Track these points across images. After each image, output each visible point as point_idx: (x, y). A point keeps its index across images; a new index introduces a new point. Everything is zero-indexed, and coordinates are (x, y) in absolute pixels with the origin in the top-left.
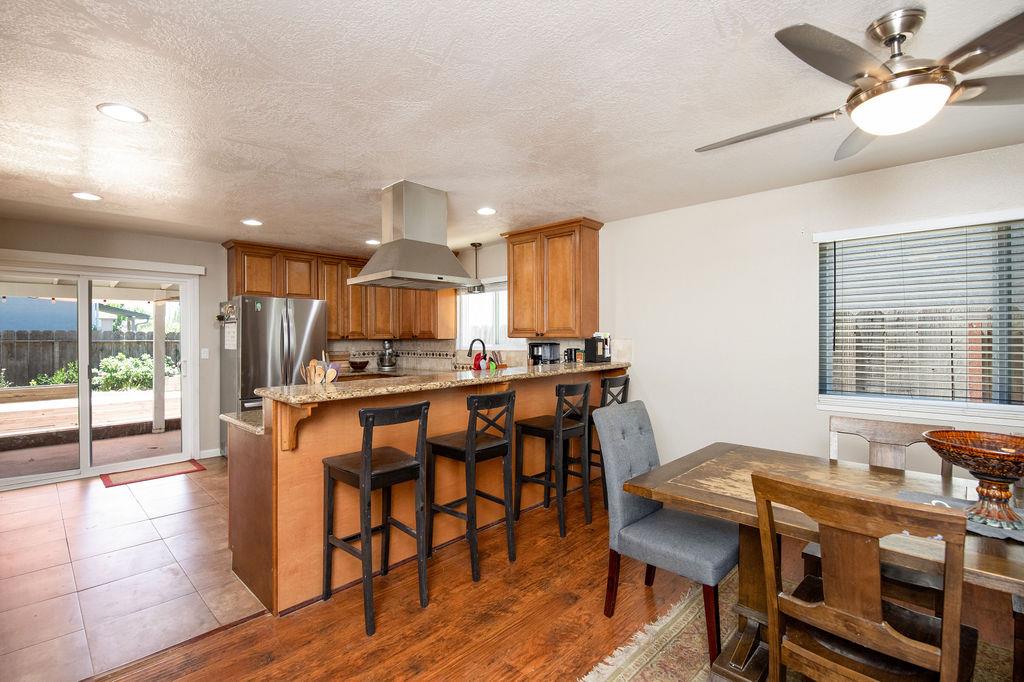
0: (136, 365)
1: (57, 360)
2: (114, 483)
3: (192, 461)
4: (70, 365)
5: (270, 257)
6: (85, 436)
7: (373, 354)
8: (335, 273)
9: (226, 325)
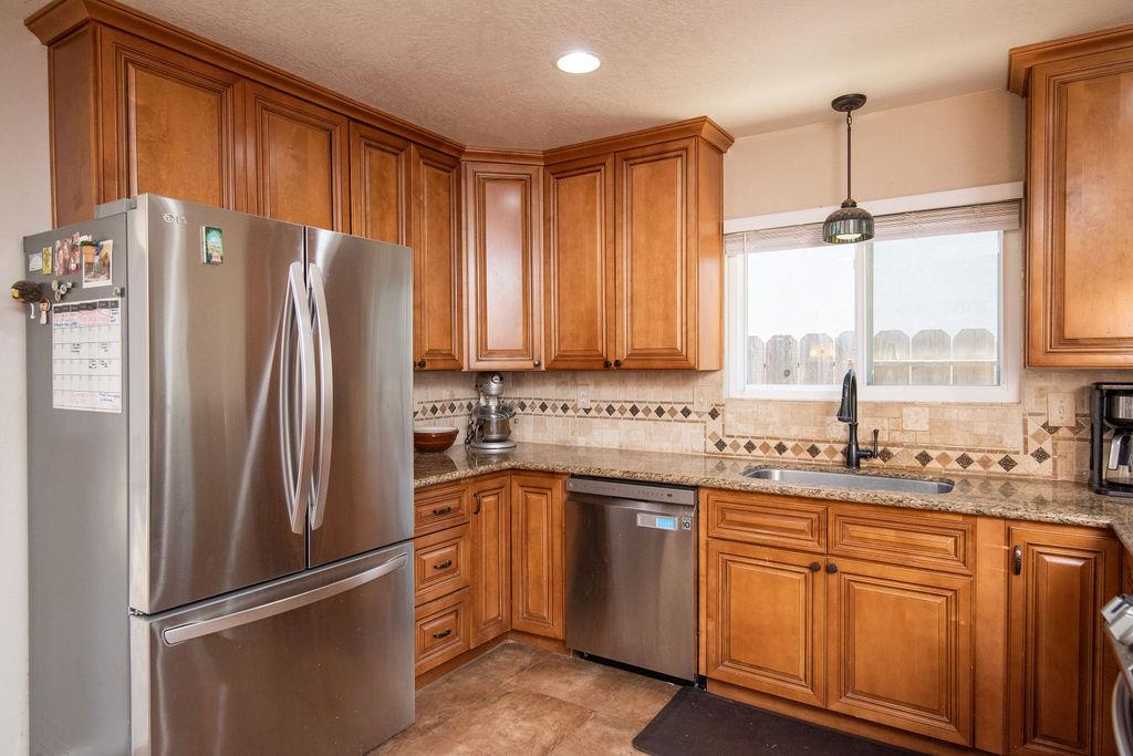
8: (392, 173)
9: (57, 318)
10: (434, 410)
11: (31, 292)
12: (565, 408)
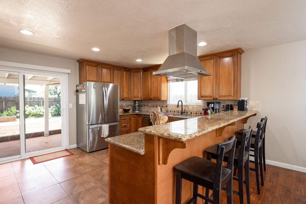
0: (33, 109)
1: (4, 107)
2: (37, 162)
3: (66, 150)
4: (9, 109)
5: (96, 66)
6: (22, 137)
7: (131, 106)
8: (120, 74)
9: (79, 94)
10: (128, 106)
11: (77, 91)
12: (148, 106)
